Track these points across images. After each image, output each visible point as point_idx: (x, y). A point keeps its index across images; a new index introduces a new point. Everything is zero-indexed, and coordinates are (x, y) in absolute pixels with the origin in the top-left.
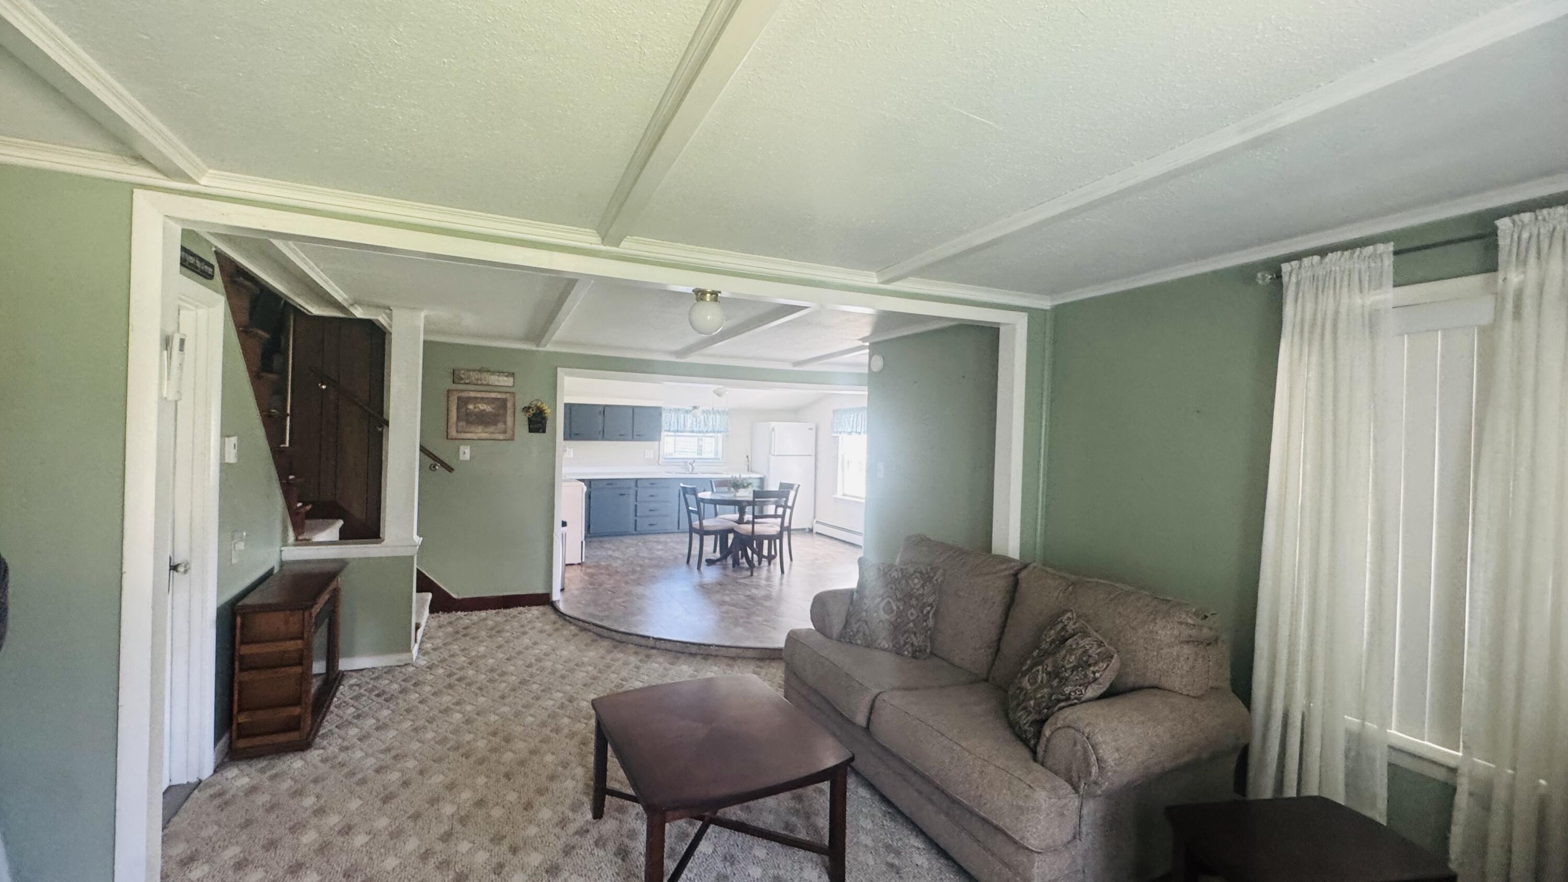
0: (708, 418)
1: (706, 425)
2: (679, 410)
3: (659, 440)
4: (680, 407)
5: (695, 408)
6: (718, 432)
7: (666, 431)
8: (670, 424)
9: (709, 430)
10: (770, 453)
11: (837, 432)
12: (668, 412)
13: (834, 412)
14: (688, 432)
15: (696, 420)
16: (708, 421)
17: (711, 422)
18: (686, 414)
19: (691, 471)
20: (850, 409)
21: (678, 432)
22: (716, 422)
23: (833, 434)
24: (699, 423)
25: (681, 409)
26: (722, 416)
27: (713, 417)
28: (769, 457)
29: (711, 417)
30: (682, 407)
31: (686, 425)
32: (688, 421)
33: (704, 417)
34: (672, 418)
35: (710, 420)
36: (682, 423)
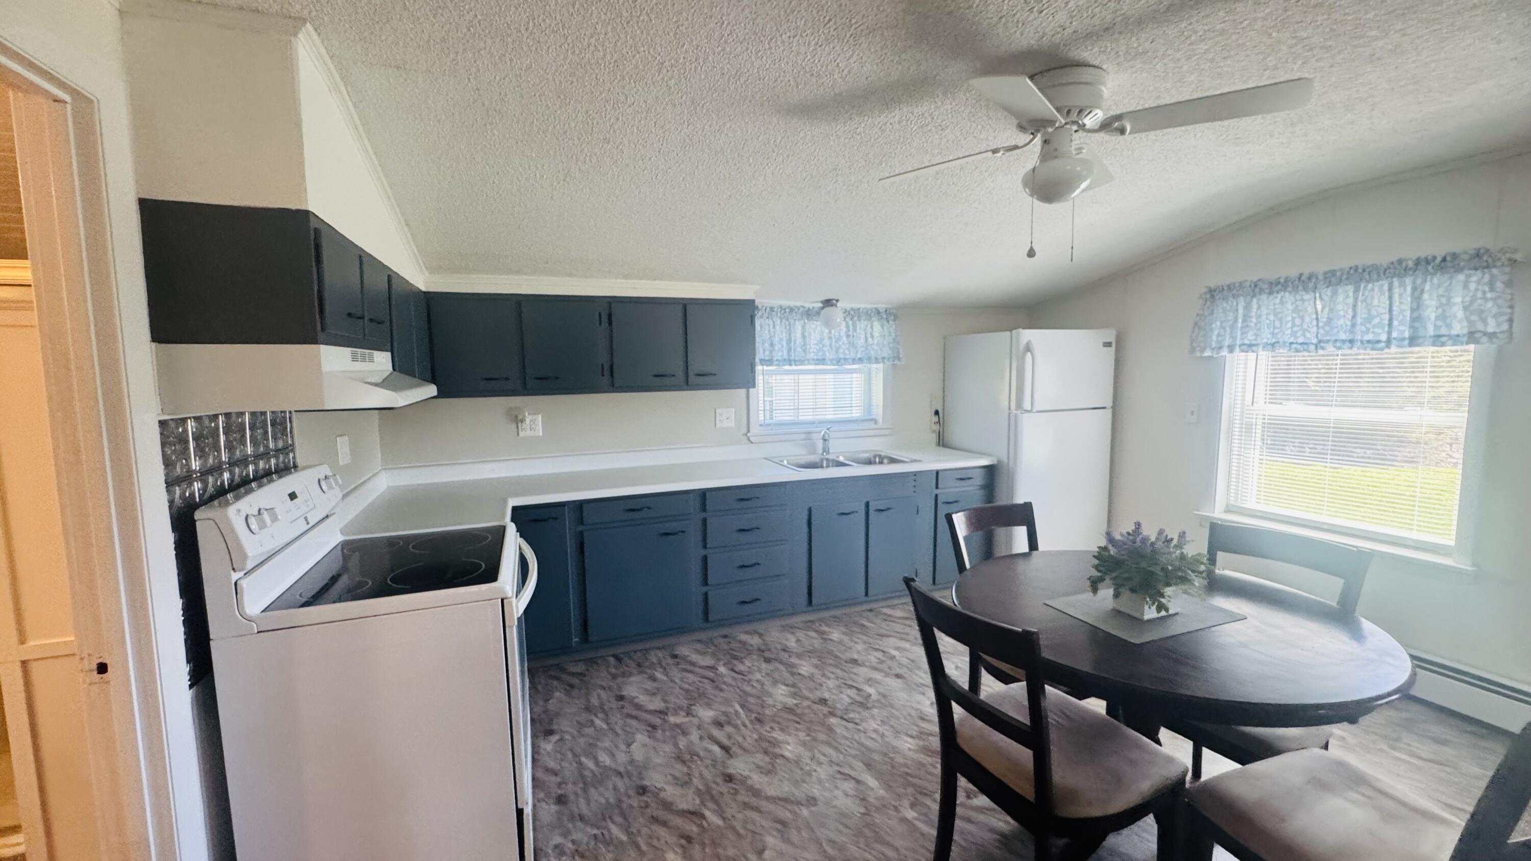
0: (855, 330)
1: (852, 345)
2: (792, 310)
3: (749, 382)
4: (792, 303)
5: (828, 303)
6: (877, 361)
7: (763, 362)
8: (772, 345)
9: (859, 355)
10: (1019, 405)
11: (1220, 348)
12: (766, 315)
13: (1213, 294)
14: (813, 362)
15: (830, 333)
16: (855, 334)
17: (863, 336)
18: (808, 319)
19: (823, 454)
20: (1303, 278)
21: (793, 363)
22: (872, 337)
23: (1202, 351)
24: (838, 340)
25: (797, 307)
26: (886, 323)
27: (867, 326)
28: (1016, 416)
29: (862, 325)
30: (798, 304)
31: (808, 347)
32: (812, 337)
33: (847, 326)
34: (778, 327)
35: (860, 334)
36: (798, 342)
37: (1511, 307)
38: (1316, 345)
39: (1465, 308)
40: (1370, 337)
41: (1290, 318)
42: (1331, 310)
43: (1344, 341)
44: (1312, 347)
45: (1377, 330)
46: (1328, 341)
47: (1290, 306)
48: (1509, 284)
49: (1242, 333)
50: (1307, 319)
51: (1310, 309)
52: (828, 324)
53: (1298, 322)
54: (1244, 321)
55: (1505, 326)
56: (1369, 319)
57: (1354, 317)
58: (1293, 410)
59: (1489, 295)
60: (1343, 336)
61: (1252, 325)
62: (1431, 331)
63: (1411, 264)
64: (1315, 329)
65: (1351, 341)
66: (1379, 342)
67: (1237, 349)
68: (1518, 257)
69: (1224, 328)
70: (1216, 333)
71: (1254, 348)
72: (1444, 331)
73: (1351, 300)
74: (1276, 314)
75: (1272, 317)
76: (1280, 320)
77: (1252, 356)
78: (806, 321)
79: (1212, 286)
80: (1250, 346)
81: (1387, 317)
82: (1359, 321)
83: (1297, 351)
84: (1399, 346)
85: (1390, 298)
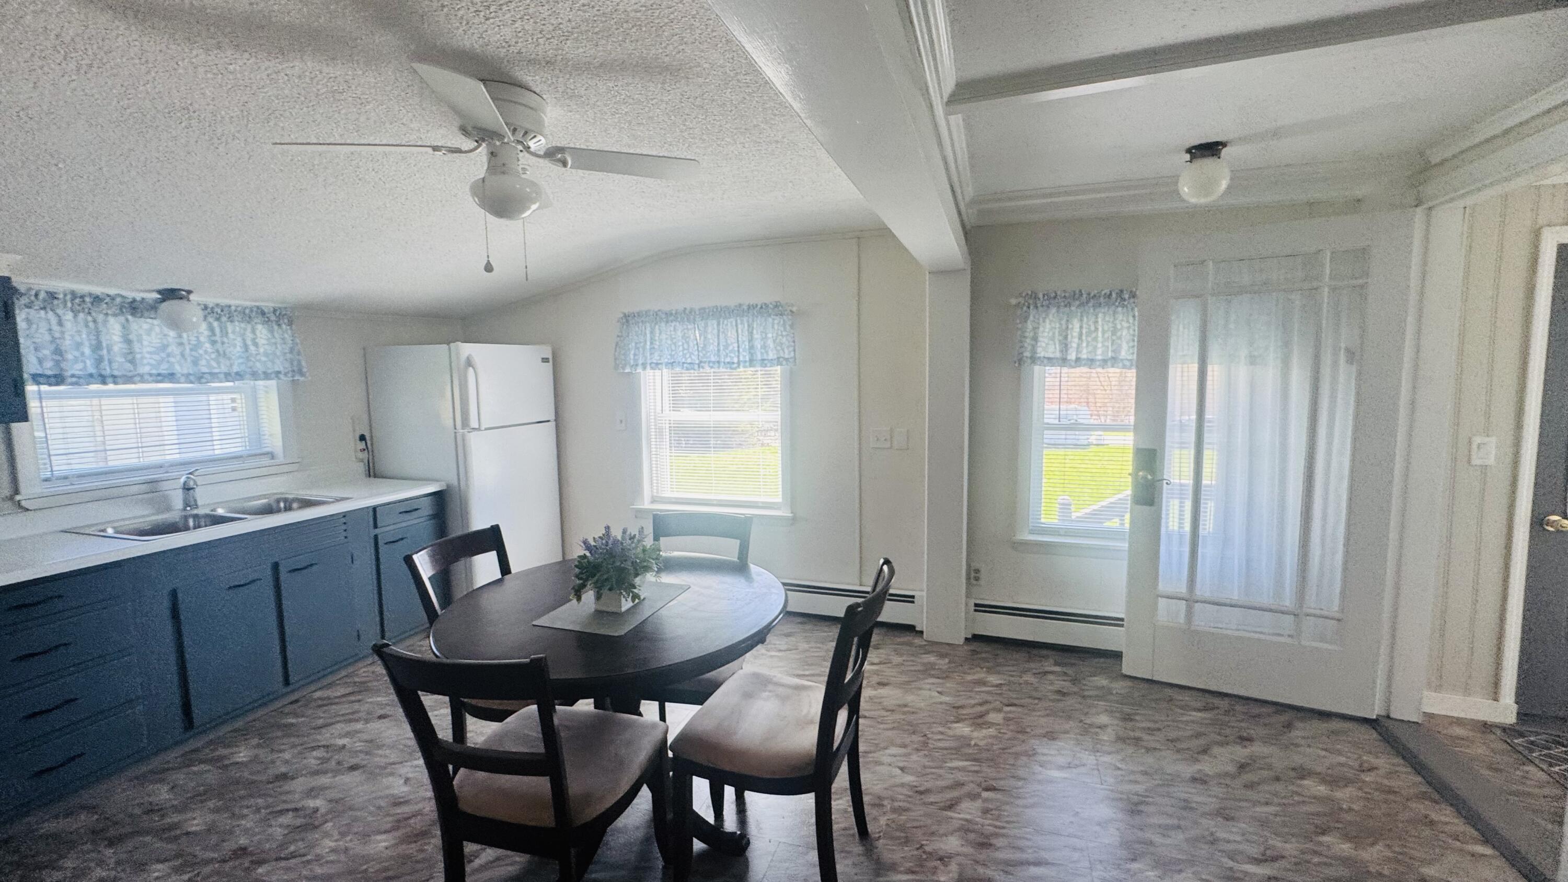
0: (225, 333)
1: (222, 354)
2: (97, 299)
4: (98, 290)
5: (170, 294)
6: (267, 376)
7: (37, 379)
9: (235, 369)
10: (465, 422)
11: (637, 365)
12: (38, 304)
13: (627, 319)
14: (150, 379)
15: (180, 336)
16: (225, 340)
17: (239, 342)
18: (132, 314)
19: (185, 509)
20: (687, 312)
21: (110, 380)
22: (256, 345)
23: (624, 369)
24: (194, 348)
25: (108, 296)
26: (276, 327)
27: (245, 329)
28: (463, 436)
29: (235, 328)
30: (112, 292)
31: (138, 356)
32: (145, 343)
33: (211, 329)
34: (68, 325)
35: (234, 340)
36: (116, 348)
37: (794, 342)
38: (699, 365)
39: (774, 341)
40: (728, 360)
41: (680, 343)
42: (705, 338)
43: (714, 362)
44: (696, 367)
45: (732, 355)
46: (705, 362)
47: (679, 333)
48: (792, 326)
49: (651, 354)
50: (691, 344)
51: (692, 337)
52: (175, 323)
53: (686, 346)
54: (651, 343)
55: (792, 354)
56: (726, 347)
57: (719, 344)
58: (687, 415)
59: (784, 333)
60: (713, 359)
61: (656, 347)
62: (759, 357)
63: (746, 308)
64: (696, 353)
65: (719, 362)
66: (733, 363)
67: (648, 367)
68: (794, 309)
69: (638, 348)
70: (632, 352)
71: (660, 366)
72: (765, 357)
73: (715, 331)
74: (672, 339)
75: (669, 342)
76: (675, 344)
77: (658, 372)
78: (130, 317)
79: (626, 311)
80: (657, 364)
81: (736, 345)
82: (722, 348)
83: (687, 369)
84: (745, 367)
85: (737, 331)
